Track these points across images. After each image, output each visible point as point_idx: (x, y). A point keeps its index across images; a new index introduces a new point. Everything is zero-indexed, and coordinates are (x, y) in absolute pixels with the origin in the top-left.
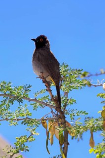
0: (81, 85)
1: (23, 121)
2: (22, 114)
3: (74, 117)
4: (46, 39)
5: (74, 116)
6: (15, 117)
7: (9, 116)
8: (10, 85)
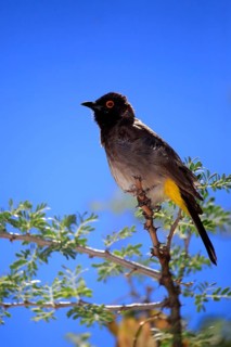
0: (224, 220)
1: (72, 308)
2: (68, 289)
3: (206, 304)
4: (124, 101)
5: (206, 300)
6: (51, 296)
7: (35, 294)
8: (42, 211)
